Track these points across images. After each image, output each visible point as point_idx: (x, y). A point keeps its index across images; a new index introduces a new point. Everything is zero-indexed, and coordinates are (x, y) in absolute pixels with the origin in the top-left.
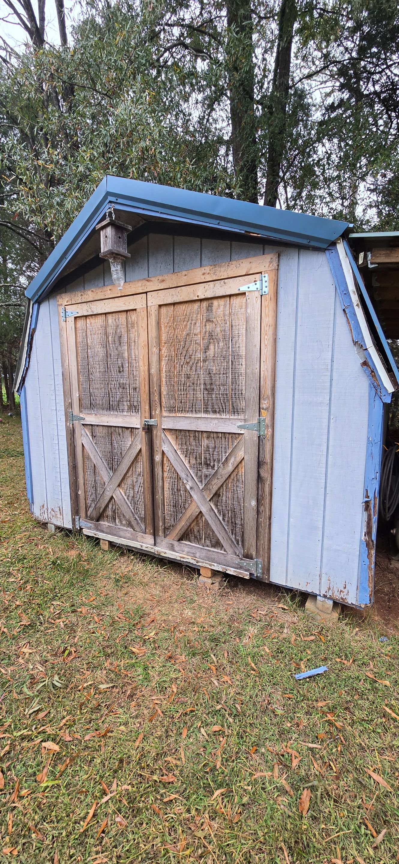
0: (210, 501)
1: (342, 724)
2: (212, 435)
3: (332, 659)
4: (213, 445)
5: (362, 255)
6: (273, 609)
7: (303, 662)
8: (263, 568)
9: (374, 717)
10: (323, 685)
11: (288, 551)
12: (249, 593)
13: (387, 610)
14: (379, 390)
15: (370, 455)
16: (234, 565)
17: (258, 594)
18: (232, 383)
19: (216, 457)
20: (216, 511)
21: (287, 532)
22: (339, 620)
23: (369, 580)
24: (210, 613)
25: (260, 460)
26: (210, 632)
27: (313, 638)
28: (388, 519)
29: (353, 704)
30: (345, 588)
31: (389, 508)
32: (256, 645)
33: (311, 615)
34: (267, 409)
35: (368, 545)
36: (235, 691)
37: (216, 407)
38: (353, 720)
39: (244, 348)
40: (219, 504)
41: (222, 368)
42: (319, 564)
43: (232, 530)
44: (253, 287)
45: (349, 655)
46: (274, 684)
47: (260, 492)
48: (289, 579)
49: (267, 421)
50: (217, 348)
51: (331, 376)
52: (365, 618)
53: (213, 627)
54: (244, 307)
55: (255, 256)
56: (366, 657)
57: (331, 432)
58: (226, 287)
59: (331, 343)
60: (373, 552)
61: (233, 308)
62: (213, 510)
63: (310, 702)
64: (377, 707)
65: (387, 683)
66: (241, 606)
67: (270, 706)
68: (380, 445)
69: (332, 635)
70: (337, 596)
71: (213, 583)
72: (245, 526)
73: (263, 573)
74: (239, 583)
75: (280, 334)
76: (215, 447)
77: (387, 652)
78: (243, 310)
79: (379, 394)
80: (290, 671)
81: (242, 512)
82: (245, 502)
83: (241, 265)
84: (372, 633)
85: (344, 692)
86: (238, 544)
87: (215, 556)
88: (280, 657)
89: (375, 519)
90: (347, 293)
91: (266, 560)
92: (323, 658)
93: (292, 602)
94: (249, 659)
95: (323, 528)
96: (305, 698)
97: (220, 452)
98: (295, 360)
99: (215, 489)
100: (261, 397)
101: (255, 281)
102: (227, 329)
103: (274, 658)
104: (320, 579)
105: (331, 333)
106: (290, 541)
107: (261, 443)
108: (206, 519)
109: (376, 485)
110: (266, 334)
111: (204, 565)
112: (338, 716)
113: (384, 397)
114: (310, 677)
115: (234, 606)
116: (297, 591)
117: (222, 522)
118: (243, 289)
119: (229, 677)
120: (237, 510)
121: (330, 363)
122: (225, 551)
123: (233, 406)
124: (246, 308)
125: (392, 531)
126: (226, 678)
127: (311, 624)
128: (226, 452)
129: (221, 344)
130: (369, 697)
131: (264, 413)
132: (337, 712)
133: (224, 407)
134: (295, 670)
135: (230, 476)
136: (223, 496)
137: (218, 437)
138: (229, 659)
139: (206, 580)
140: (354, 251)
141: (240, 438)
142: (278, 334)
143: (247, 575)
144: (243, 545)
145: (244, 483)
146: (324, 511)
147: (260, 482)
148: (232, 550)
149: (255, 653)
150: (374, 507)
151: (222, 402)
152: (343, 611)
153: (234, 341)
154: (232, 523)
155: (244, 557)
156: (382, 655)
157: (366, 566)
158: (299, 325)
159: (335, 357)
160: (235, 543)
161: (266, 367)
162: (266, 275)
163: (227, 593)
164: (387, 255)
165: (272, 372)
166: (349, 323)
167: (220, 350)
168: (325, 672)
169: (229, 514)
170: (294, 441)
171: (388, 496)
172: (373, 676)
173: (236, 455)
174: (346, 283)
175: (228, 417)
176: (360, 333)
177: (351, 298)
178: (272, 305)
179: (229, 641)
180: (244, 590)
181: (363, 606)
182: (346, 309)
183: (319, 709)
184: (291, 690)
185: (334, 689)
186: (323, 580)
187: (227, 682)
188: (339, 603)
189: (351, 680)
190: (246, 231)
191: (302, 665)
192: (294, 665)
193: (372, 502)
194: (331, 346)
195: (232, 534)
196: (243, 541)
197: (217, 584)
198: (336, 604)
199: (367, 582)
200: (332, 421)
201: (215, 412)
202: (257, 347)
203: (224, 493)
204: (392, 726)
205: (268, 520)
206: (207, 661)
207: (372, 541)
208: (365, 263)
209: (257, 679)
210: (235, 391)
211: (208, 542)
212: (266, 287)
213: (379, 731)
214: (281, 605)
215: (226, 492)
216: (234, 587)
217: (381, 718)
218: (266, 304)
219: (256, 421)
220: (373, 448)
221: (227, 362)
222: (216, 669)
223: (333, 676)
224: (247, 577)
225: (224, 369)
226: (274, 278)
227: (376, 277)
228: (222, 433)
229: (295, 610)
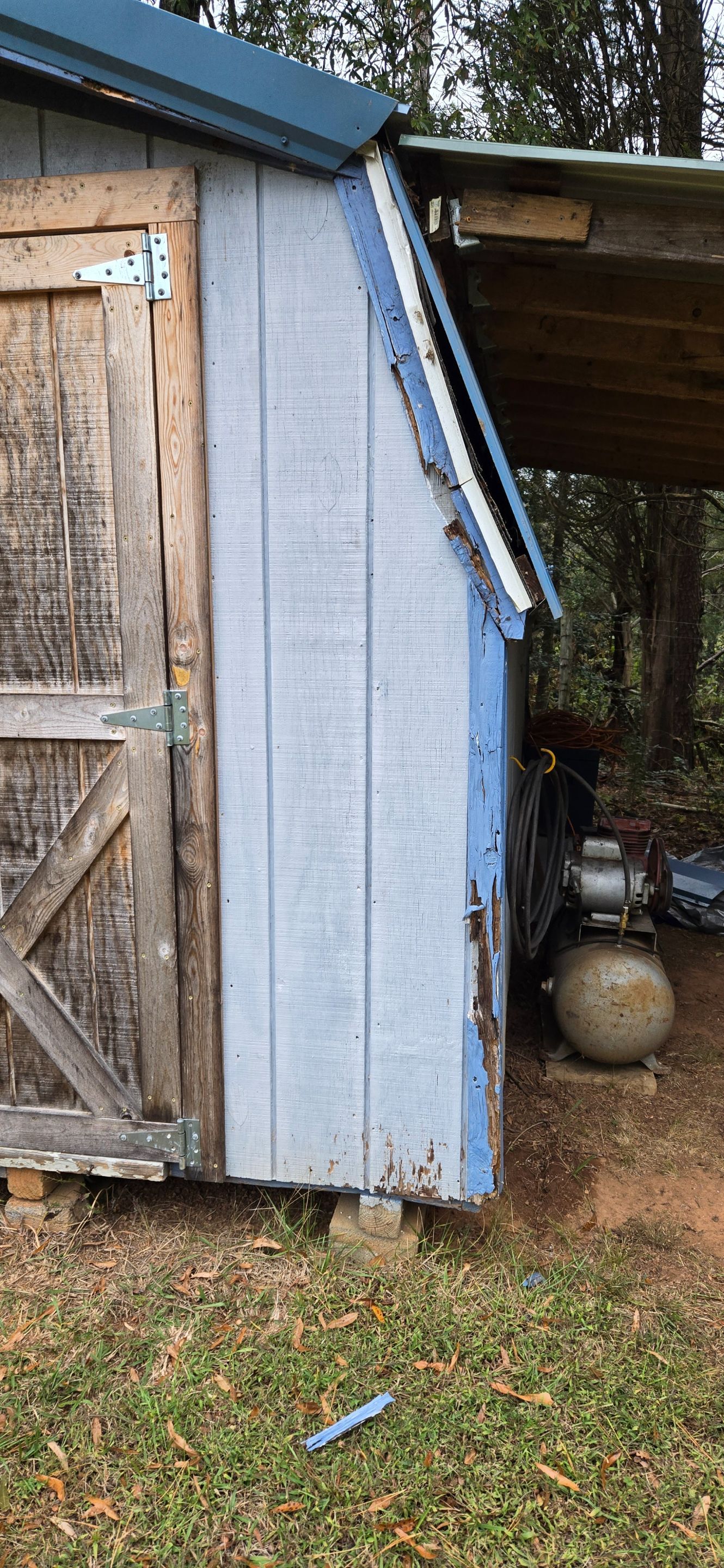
0: (27, 957)
1: (433, 1546)
2: (21, 750)
3: (404, 1365)
4: (28, 782)
5: (435, 205)
6: (239, 1256)
7: (326, 1395)
8: (202, 1144)
9: (515, 1501)
10: (383, 1447)
11: (273, 1080)
12: (167, 1222)
13: (538, 1199)
14: (493, 605)
15: (478, 786)
16: (116, 1148)
17: (192, 1220)
18: (78, 583)
19: (38, 818)
20: (49, 988)
21: (267, 1024)
22: (420, 1251)
23: (490, 1128)
24: (43, 1312)
25: (179, 818)
26: (43, 1372)
27: (352, 1317)
28: (533, 956)
29: (461, 1482)
30: (431, 1159)
31: (534, 925)
32: (190, 1377)
33: (346, 1252)
34: (190, 663)
35: (482, 1033)
36: (129, 1537)
37: (29, 659)
38: (462, 1525)
39: (108, 472)
40: (56, 966)
41: (40, 532)
42: (360, 1103)
43: (105, 1041)
44: (122, 271)
45: (449, 1344)
46: (246, 1483)
47: (183, 917)
48: (280, 1161)
49: (192, 701)
50: (17, 466)
51: (369, 564)
52: (487, 1233)
53: (53, 1352)
54: (98, 336)
55: (122, 167)
56: (492, 1340)
57: (374, 726)
58: (33, 262)
59: (363, 464)
60: (498, 1050)
61: (64, 337)
62: (39, 985)
63: (350, 1507)
64: (522, 1471)
65: (545, 1397)
66: (144, 1269)
67: (234, 1554)
68: (503, 758)
69: (403, 1298)
70: (412, 1184)
71: (50, 1216)
72: (144, 1022)
73: (205, 1157)
74: (135, 1200)
75: (218, 433)
76: (34, 788)
77: (542, 1314)
78: (96, 345)
79: (495, 614)
80: (291, 1432)
81: (133, 981)
82: (141, 949)
83: (80, 193)
84: (504, 1271)
85: (437, 1454)
86: (125, 1079)
87: (54, 1130)
88: (262, 1397)
89: (498, 959)
90: (400, 318)
91: (212, 1115)
92: (380, 1369)
93: (293, 1225)
94: (170, 1426)
95: (367, 1000)
96: (336, 1499)
97: (52, 803)
98: (264, 513)
99: (42, 917)
100: (172, 625)
101: (128, 253)
102: (47, 405)
103: (245, 1403)
104: (367, 1146)
105: (363, 434)
106: (279, 1049)
107: (178, 768)
108: (17, 1017)
109: (494, 868)
110: (174, 428)
111: (19, 1163)
112: (425, 1527)
113: (508, 624)
114: (346, 1435)
115: (123, 1271)
116: (303, 1191)
117: (72, 1019)
118: (92, 274)
119: (108, 1500)
120: (116, 979)
121: (364, 526)
122: (85, 1107)
123: (85, 657)
124: (105, 338)
125: (544, 986)
126: (100, 1505)
127: (346, 1280)
128: (70, 802)
129: (31, 454)
130: (503, 1450)
131: (182, 674)
132: (421, 1514)
133: (55, 660)
134: (305, 1424)
135: (88, 873)
136: (68, 940)
137: (43, 755)
138: (107, 1441)
139: (27, 1208)
140: (414, 189)
141: (113, 755)
142: (209, 431)
143: (157, 1170)
144: (141, 1082)
145: (133, 891)
146: (367, 952)
147: (180, 882)
148: (107, 1103)
149: (187, 1404)
150: (495, 926)
151: (49, 644)
152: (428, 1224)
153: (73, 448)
154: (103, 1018)
155: (146, 1118)
156: (531, 1324)
157: (481, 1091)
158: (270, 405)
159: (376, 507)
160: (116, 1078)
161: (179, 533)
162: (163, 237)
163: (96, 1237)
164: (503, 215)
165: (199, 548)
166: (409, 408)
167: (27, 474)
168: (386, 1408)
169: (90, 992)
170: (274, 755)
171: (529, 894)
172: (510, 1386)
173: (103, 808)
174: (397, 287)
175: (69, 689)
176: (439, 439)
177: (410, 333)
178: (186, 336)
179: (106, 1387)
180: (150, 1217)
181: (478, 1201)
182: (399, 366)
183: (374, 1519)
184: (296, 1487)
185: (411, 1452)
186: (374, 1147)
187: (103, 1514)
188: (416, 1205)
189: (456, 1414)
190: (86, 80)
191: (324, 1404)
192: (302, 1409)
193: (489, 913)
194: (363, 476)
195: (106, 1053)
196: (140, 1071)
197: (64, 1217)
198: (409, 1207)
199: (486, 1132)
200: (376, 695)
201: (25, 675)
202: (148, 468)
203: (74, 929)
204: (560, 1511)
205: (211, 998)
206: (37, 1468)
207: (494, 1020)
208: (445, 230)
209: (196, 1482)
210: (88, 609)
211: (29, 1090)
212: (165, 276)
213: (529, 1534)
214: (261, 1242)
215: (80, 925)
216: (118, 1213)
217: (533, 1499)
218: (169, 332)
219: (159, 702)
220: (485, 767)
221: (53, 513)
222: (68, 1485)
223: (408, 1415)
224: (158, 1178)
225: (46, 535)
226: (188, 248)
227: (478, 281)
228: (53, 741)
229: (302, 1250)
